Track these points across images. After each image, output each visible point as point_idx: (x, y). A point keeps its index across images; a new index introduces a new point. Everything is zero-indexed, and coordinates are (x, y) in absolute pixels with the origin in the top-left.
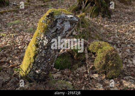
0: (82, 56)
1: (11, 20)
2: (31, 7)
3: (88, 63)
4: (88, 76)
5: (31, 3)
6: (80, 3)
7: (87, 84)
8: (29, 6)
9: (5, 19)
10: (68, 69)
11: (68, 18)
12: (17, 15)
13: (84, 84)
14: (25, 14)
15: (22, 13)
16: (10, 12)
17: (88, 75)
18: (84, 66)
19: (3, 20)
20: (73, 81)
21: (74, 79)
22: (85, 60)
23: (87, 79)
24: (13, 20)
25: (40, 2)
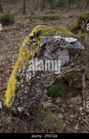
0: (78, 84)
1: (13, 37)
2: (32, 25)
3: (85, 93)
4: (83, 110)
5: (33, 22)
6: (80, 22)
7: (81, 120)
8: (30, 25)
9: (8, 37)
10: (61, 97)
11: (65, 44)
12: (18, 33)
13: (78, 121)
14: (26, 32)
15: (23, 31)
16: (13, 30)
17: (84, 108)
18: (79, 95)
19: (6, 37)
20: (65, 114)
21: (66, 111)
22: (82, 89)
23: (83, 114)
24: (14, 38)
25: (41, 21)
